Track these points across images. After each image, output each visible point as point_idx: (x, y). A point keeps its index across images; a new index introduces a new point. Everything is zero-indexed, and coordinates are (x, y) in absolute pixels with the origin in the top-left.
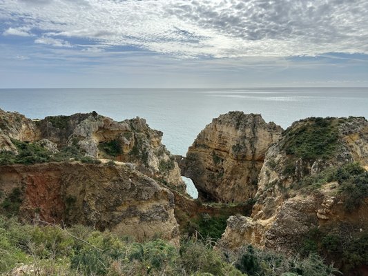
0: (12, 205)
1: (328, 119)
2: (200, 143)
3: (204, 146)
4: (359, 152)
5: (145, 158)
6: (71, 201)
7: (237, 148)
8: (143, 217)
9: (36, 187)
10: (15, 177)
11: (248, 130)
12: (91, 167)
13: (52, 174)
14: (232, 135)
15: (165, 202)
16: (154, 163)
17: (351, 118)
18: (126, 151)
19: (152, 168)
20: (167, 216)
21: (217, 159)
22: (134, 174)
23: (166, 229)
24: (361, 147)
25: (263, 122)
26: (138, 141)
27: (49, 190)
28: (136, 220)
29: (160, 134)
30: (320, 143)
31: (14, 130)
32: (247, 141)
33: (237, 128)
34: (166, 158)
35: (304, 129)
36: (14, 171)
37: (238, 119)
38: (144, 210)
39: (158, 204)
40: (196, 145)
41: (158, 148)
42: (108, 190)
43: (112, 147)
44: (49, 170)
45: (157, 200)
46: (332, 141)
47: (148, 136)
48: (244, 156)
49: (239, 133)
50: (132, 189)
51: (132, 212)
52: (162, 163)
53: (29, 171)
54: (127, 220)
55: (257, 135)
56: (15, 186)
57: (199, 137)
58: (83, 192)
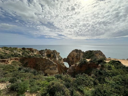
0: (25, 65)
1: (92, 51)
2: (69, 55)
3: (70, 56)
4: (99, 58)
5: (55, 58)
6: (37, 65)
7: (76, 57)
8: (51, 69)
9: (31, 62)
10: (27, 60)
11: (79, 53)
12: (41, 59)
13: (34, 60)
14: (76, 54)
15: (55, 66)
16: (57, 59)
17: (97, 51)
18: (52, 56)
19: (57, 60)
20: (56, 69)
21: (73, 59)
22: (49, 60)
23: (55, 72)
24: (99, 57)
25: (82, 51)
26: (54, 55)
27: (33, 63)
28: (49, 69)
29: (59, 53)
30: (90, 56)
31: (35, 52)
32: (78, 55)
33: (76, 53)
34: (60, 58)
35: (87, 53)
36: (27, 59)
37: (76, 51)
38: (51, 68)
39: (54, 67)
40: (69, 56)
41: (58, 56)
42: (44, 63)
43: (49, 56)
44: (34, 59)
45: (54, 66)
46: (93, 55)
47: (56, 54)
48: (78, 58)
49: (77, 53)
50: (49, 63)
51: (48, 68)
52: (59, 59)
53: (30, 59)
54: (47, 69)
55: (80, 54)
56: (27, 62)
57: (69, 54)
58: (39, 63)
